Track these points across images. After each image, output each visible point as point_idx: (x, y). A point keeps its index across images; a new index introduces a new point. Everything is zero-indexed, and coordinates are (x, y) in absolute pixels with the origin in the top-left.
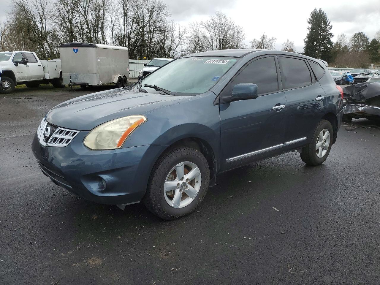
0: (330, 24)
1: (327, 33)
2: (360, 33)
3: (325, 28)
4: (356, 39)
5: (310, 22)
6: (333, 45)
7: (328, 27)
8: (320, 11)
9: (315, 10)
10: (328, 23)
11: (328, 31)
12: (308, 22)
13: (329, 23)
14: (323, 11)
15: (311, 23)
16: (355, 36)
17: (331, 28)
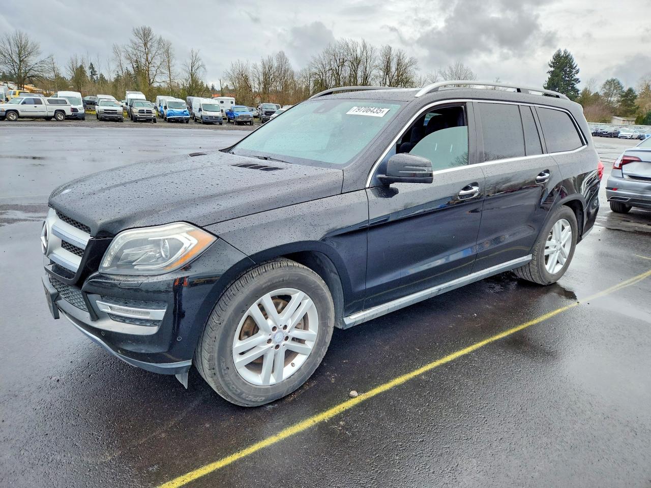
0: (577, 68)
2: (613, 80)
3: (571, 72)
4: (608, 87)
5: (552, 65)
6: (579, 92)
7: (574, 71)
9: (559, 51)
10: (574, 66)
12: (550, 65)
15: (554, 67)
16: (606, 83)
17: (577, 72)
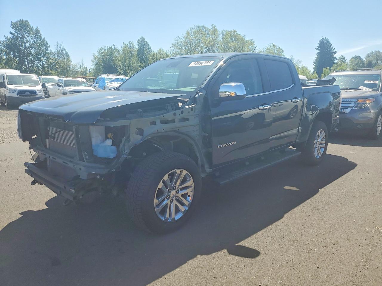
2: (357, 57)
8: (326, 40)
10: (332, 49)
11: (333, 55)
16: (352, 59)
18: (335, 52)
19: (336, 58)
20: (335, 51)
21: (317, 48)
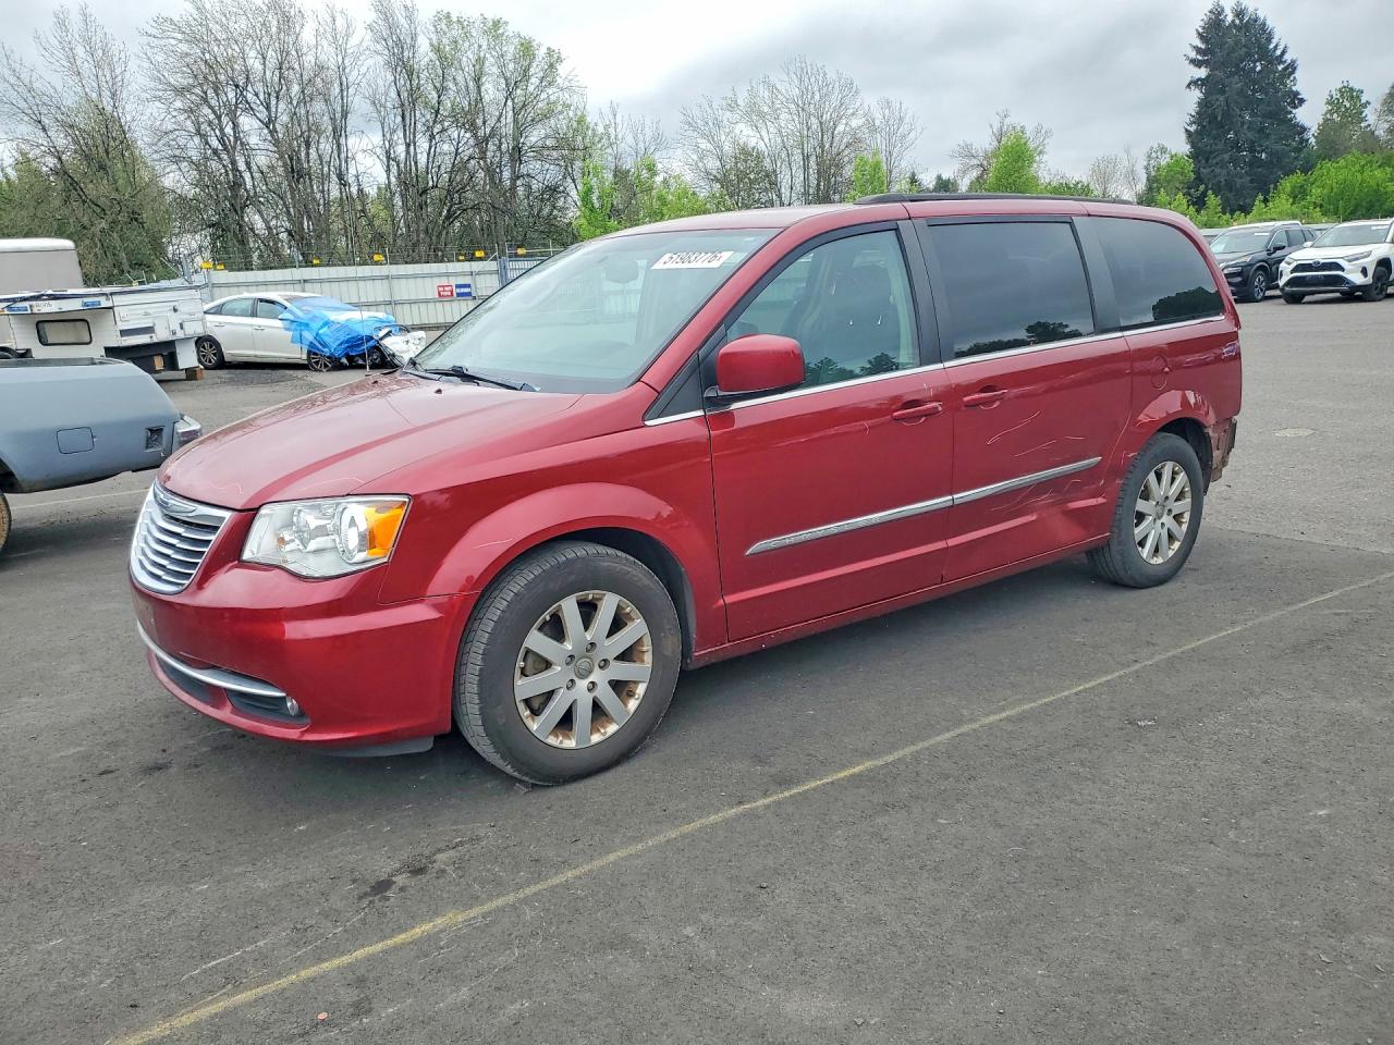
1: (1277, 90)
8: (1239, 13)
11: (1283, 83)
13: (1283, 53)
14: (1251, 10)
18: (1293, 62)
19: (1296, 100)
20: (1289, 61)
21: (1193, 55)
